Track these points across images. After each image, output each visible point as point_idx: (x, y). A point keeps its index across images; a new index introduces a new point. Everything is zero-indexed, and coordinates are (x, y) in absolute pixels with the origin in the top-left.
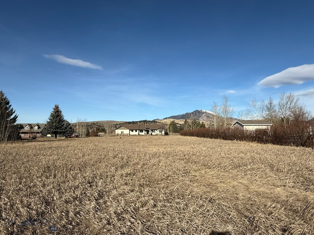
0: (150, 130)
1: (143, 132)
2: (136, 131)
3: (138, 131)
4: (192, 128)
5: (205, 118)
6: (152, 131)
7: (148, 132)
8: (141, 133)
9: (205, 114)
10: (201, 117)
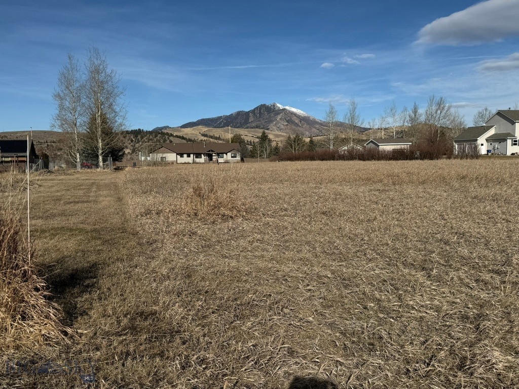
0: (214, 154)
1: (201, 158)
2: (189, 156)
3: (192, 155)
4: (295, 149)
5: (283, 124)
6: (218, 155)
7: (210, 157)
8: (198, 160)
9: (281, 114)
10: (274, 123)
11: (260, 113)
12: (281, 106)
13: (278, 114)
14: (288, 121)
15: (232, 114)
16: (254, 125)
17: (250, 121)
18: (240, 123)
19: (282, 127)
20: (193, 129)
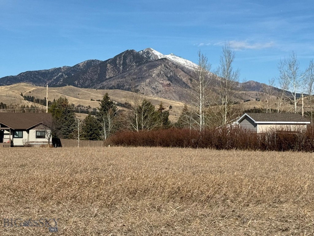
0: (6, 132)
5: (161, 83)
6: (13, 132)
9: (160, 67)
10: (148, 80)
11: (124, 64)
12: (159, 55)
13: (155, 66)
14: (170, 79)
15: (78, 65)
16: (113, 83)
17: (107, 77)
18: (91, 80)
19: (160, 87)
20: (11, 88)
